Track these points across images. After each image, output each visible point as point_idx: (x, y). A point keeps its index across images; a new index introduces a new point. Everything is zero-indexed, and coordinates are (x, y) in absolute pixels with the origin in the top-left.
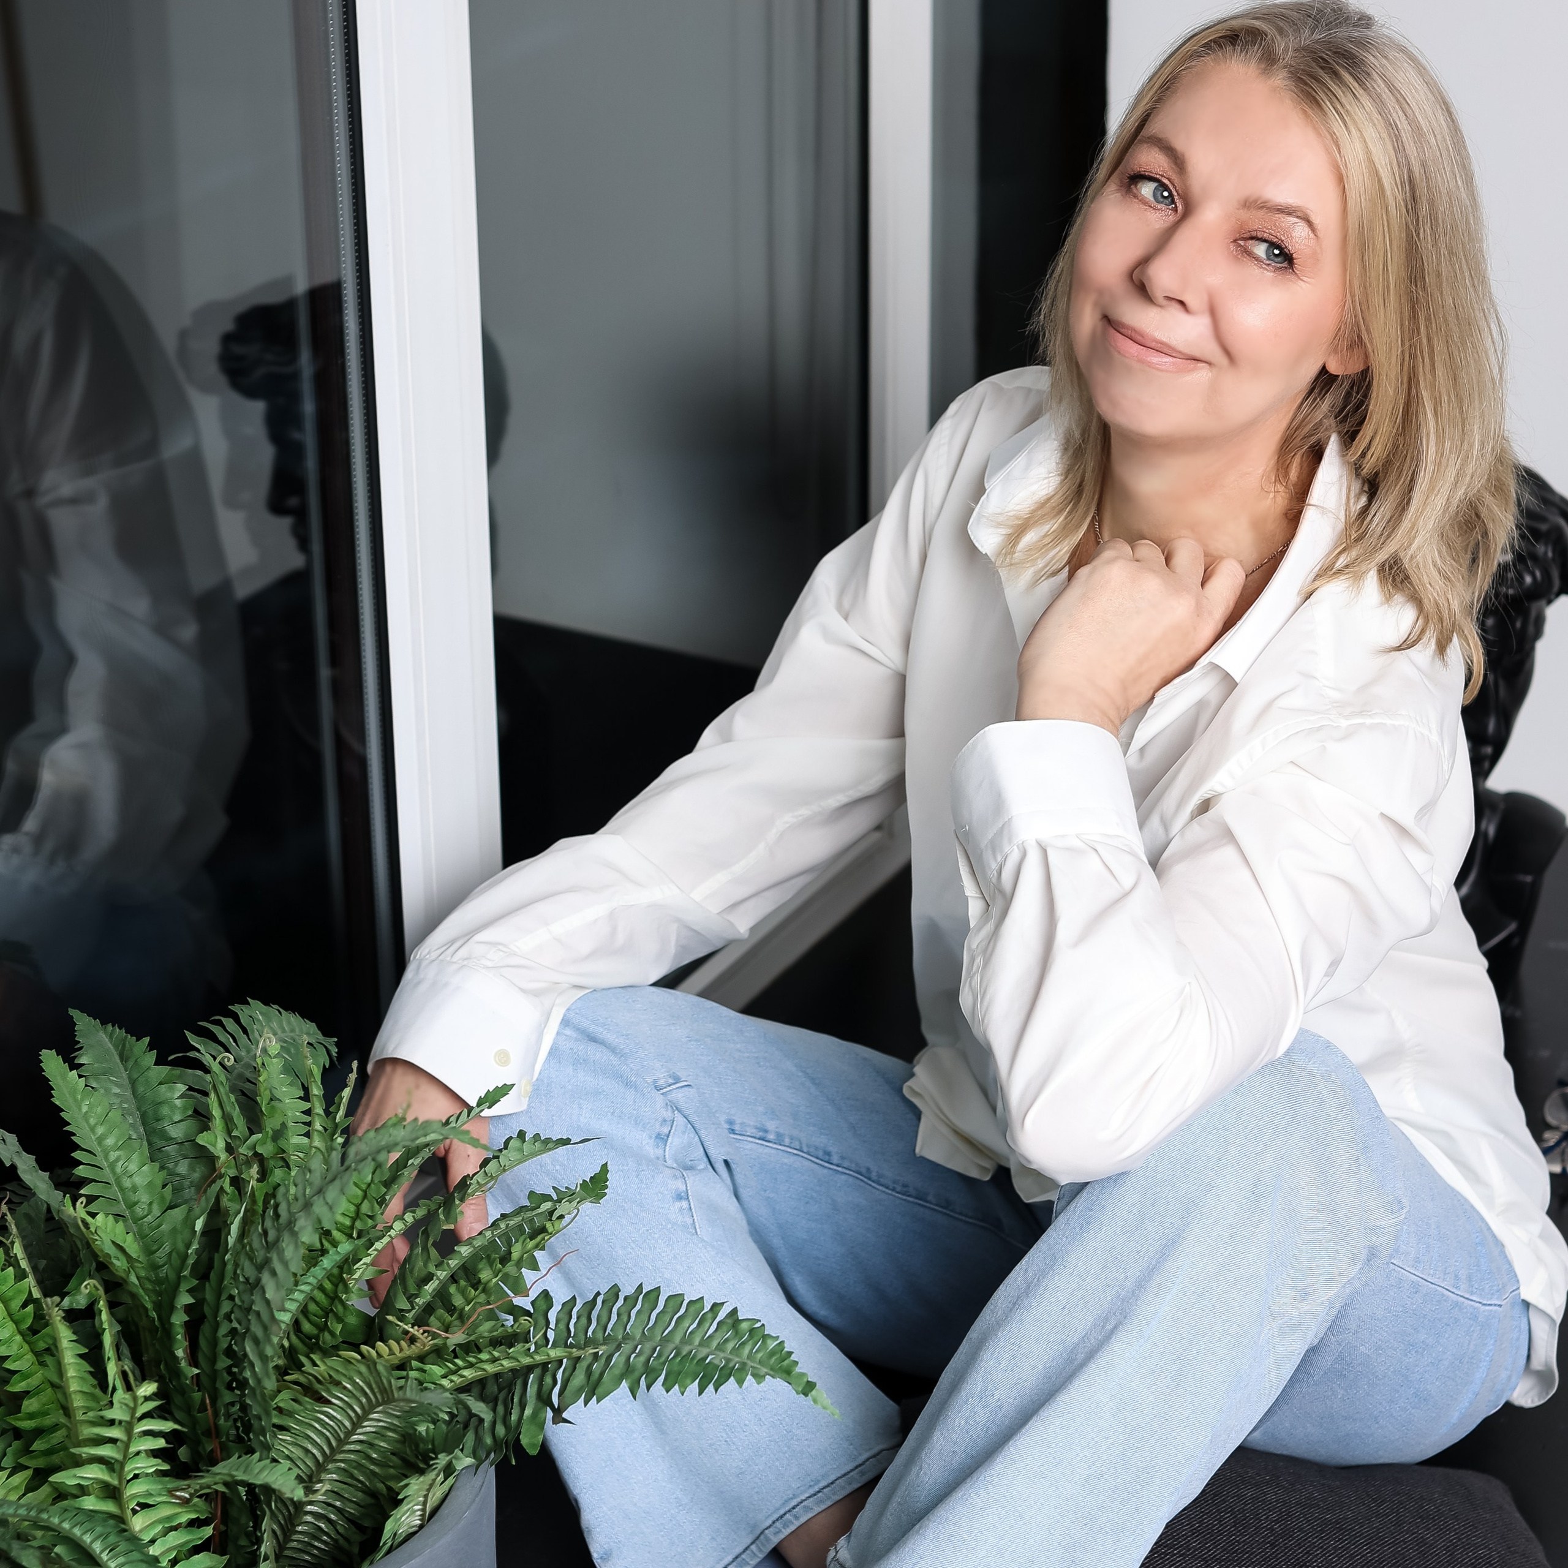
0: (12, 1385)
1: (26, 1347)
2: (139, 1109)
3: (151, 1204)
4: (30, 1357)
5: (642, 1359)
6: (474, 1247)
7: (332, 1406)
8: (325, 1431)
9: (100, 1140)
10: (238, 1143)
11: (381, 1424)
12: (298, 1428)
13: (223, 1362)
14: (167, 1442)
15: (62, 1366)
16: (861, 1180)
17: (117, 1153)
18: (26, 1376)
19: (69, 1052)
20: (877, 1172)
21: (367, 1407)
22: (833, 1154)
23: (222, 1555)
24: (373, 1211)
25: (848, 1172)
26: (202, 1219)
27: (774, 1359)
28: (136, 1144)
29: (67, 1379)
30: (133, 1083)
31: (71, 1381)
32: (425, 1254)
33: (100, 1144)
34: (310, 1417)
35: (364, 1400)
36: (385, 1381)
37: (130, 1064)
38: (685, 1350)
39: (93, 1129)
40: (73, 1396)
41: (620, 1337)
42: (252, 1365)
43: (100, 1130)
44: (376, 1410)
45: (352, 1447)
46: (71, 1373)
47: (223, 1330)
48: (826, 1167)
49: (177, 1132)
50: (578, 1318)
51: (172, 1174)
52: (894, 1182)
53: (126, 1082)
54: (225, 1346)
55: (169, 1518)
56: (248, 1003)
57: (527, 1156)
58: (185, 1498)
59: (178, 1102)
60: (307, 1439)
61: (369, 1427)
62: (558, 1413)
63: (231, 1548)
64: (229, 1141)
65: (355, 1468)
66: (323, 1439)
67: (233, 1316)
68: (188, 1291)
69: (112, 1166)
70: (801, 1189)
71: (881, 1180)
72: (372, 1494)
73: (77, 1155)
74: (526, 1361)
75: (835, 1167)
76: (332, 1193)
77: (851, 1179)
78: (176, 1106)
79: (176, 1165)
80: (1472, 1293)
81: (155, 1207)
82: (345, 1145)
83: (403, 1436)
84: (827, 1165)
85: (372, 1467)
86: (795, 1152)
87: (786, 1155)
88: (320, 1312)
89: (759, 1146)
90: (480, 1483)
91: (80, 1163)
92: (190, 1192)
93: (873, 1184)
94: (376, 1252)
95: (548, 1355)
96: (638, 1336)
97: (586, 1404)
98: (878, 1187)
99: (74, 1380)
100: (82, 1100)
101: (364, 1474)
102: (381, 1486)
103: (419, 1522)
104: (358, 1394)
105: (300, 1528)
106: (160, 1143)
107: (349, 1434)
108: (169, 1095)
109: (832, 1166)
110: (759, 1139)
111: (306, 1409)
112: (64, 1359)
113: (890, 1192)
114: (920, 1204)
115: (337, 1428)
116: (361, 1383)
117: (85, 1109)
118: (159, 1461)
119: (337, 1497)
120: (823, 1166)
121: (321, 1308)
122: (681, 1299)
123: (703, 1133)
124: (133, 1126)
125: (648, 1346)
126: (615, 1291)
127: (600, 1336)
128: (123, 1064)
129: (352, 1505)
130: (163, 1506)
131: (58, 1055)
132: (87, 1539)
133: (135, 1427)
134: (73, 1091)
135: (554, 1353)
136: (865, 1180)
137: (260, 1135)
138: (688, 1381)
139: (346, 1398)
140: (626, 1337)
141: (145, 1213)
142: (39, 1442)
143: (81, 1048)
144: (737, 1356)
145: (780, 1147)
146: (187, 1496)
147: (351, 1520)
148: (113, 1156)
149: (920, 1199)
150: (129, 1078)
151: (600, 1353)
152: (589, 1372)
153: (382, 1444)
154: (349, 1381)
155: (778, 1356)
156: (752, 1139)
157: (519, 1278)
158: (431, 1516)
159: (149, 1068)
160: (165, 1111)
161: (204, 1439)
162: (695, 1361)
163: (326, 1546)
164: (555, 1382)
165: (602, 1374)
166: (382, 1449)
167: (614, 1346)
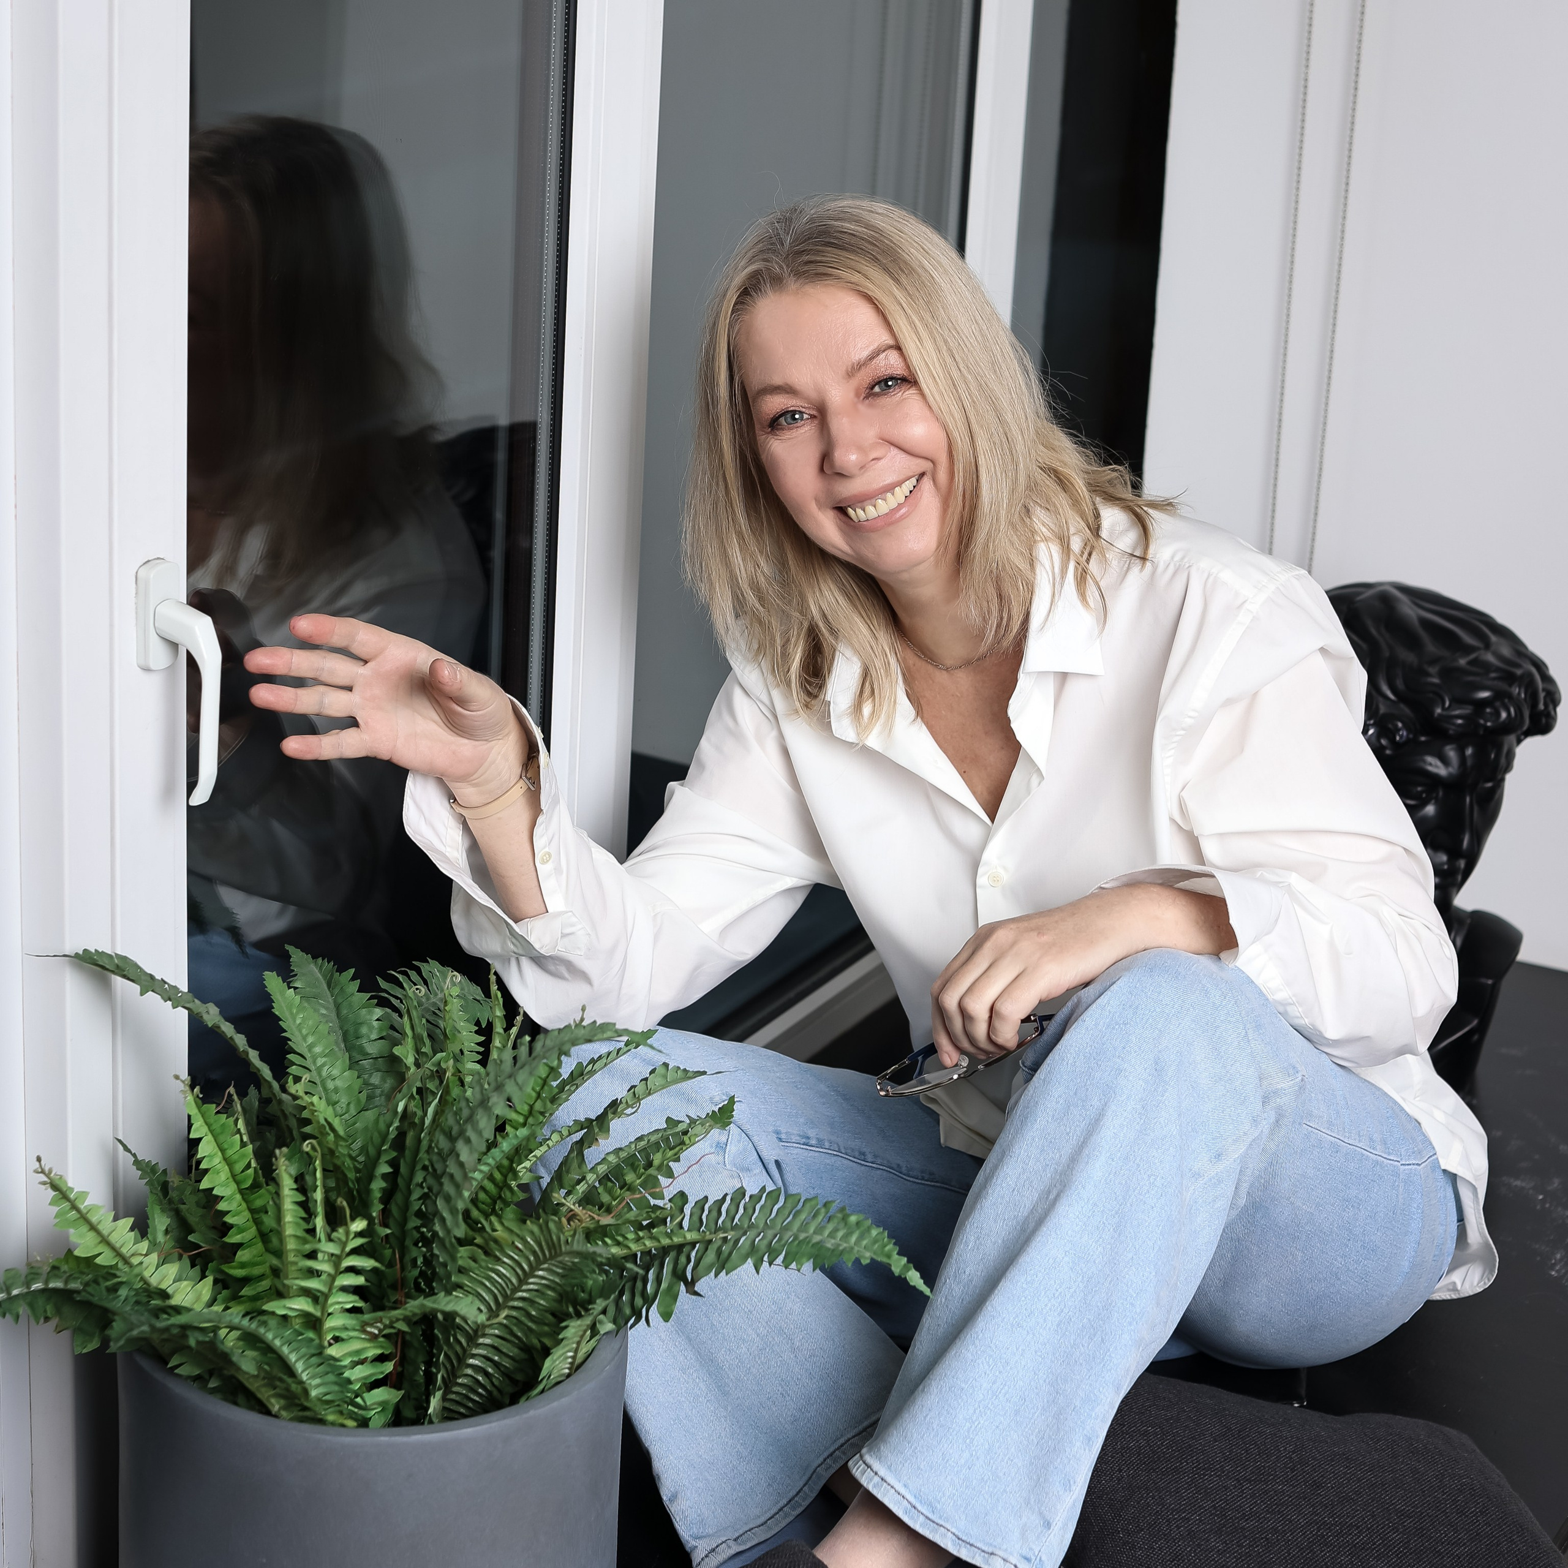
0: (229, 1237)
1: (244, 1205)
2: (341, 1028)
3: (349, 1104)
4: (247, 1214)
5: (765, 1242)
6: (619, 1158)
7: (503, 1265)
8: (493, 1289)
9: (310, 1047)
10: (424, 1060)
11: (544, 1282)
12: (470, 1285)
13: (413, 1222)
14: (366, 1280)
15: (282, 1212)
16: (894, 1174)
17: (324, 1060)
18: (241, 1230)
19: (287, 975)
20: (907, 1167)
21: (534, 1264)
22: (867, 1153)
23: (399, 1389)
24: (545, 1108)
25: (881, 1167)
26: (404, 1101)
27: (876, 1246)
28: (340, 1054)
29: (285, 1224)
30: (338, 1007)
31: (287, 1225)
32: (580, 1158)
33: (310, 1050)
34: (483, 1275)
35: (532, 1258)
36: (554, 1238)
37: (336, 991)
38: (802, 1236)
39: (304, 1038)
40: (288, 1239)
41: (746, 1226)
42: (443, 1220)
43: (310, 1040)
44: (542, 1267)
45: (516, 1304)
46: (288, 1218)
47: (416, 1194)
48: (863, 1165)
49: (373, 1049)
50: (709, 1212)
51: (366, 1083)
52: (922, 1172)
53: (332, 1006)
54: (417, 1208)
55: (358, 1352)
56: (428, 962)
57: (670, 1082)
58: (374, 1334)
59: (375, 1024)
60: (477, 1296)
61: (533, 1283)
62: (690, 1286)
63: (406, 1384)
64: (417, 1056)
65: (515, 1325)
66: (491, 1297)
67: (424, 1185)
68: (386, 1162)
69: (319, 1070)
70: (844, 1185)
71: (911, 1173)
72: (525, 1348)
73: (290, 1056)
74: (665, 1242)
75: (870, 1164)
76: (521, 1076)
77: (885, 1173)
78: (374, 1027)
79: (370, 1076)
80: (1389, 1154)
81: (352, 1106)
82: (531, 1042)
83: (561, 1295)
84: (863, 1162)
85: (530, 1324)
86: (835, 1153)
87: (827, 1156)
88: (489, 1200)
89: (804, 1151)
90: (618, 1346)
91: (294, 1064)
92: (379, 1100)
93: (905, 1177)
94: (535, 1159)
95: (685, 1237)
96: (761, 1225)
97: (716, 1275)
98: (908, 1178)
99: (291, 1225)
100: (298, 1013)
101: (522, 1330)
102: (535, 1341)
103: (567, 1371)
104: (527, 1253)
105: (460, 1381)
106: (358, 1057)
107: (516, 1290)
108: (368, 1017)
109: (868, 1164)
110: (803, 1144)
111: (481, 1266)
112: (284, 1205)
113: (920, 1181)
114: (946, 1188)
115: (504, 1285)
116: (532, 1242)
117: (298, 1021)
118: (356, 1298)
119: (496, 1352)
120: (861, 1164)
121: (490, 1197)
122: (799, 1197)
123: (755, 1139)
124: (336, 1043)
125: (770, 1233)
126: (741, 1192)
127: (728, 1225)
128: (329, 991)
129: (508, 1360)
130: (355, 1340)
131: (278, 976)
132: (293, 1358)
133: (343, 1262)
134: (290, 1006)
135: (690, 1236)
136: (897, 1173)
137: (444, 1054)
138: (804, 1260)
139: (516, 1257)
140: (751, 1226)
141: (344, 1112)
142: (248, 1289)
143: (296, 975)
144: (846, 1242)
145: (821, 1150)
146: (376, 1332)
147: (506, 1374)
148: (320, 1061)
149: (947, 1184)
150: (335, 1002)
151: (729, 1237)
152: (719, 1252)
153: (542, 1302)
154: (521, 1241)
155: (880, 1243)
156: (797, 1145)
157: (656, 1183)
158: (576, 1368)
159: (353, 994)
160: (364, 1030)
161: (389, 1291)
162: (810, 1245)
163: (480, 1398)
164: (689, 1260)
165: (730, 1254)
166: (541, 1307)
167: (741, 1232)
